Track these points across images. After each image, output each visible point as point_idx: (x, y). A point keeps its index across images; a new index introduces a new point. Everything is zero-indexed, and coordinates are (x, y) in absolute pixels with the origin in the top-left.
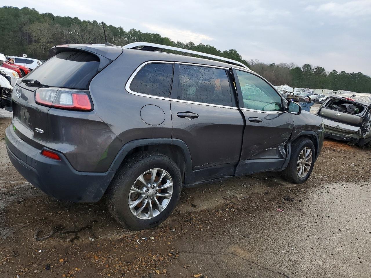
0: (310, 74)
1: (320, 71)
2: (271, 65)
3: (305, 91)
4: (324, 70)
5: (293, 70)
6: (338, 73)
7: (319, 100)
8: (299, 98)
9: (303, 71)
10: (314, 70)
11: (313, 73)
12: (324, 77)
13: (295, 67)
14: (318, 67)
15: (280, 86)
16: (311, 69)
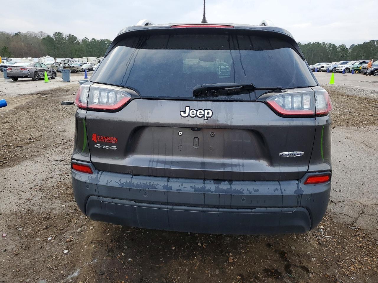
0: (64, 43)
1: (72, 38)
2: (17, 34)
3: (70, 60)
4: (76, 38)
5: (44, 39)
6: (90, 41)
7: (93, 68)
8: (76, 69)
9: (56, 40)
10: (67, 39)
11: (66, 42)
12: (78, 45)
13: (46, 36)
14: (69, 35)
15: (42, 58)
16: (63, 38)
